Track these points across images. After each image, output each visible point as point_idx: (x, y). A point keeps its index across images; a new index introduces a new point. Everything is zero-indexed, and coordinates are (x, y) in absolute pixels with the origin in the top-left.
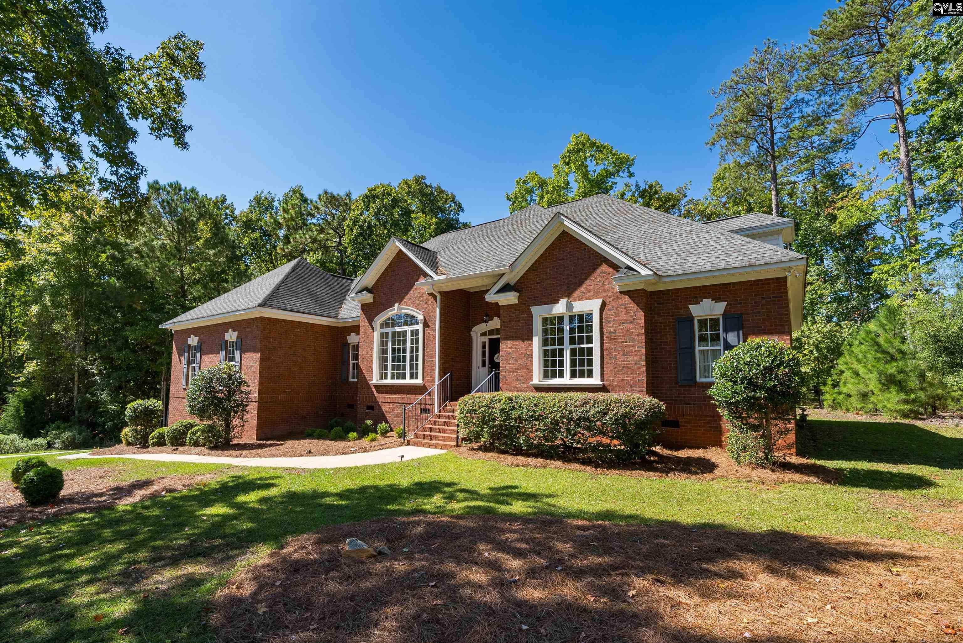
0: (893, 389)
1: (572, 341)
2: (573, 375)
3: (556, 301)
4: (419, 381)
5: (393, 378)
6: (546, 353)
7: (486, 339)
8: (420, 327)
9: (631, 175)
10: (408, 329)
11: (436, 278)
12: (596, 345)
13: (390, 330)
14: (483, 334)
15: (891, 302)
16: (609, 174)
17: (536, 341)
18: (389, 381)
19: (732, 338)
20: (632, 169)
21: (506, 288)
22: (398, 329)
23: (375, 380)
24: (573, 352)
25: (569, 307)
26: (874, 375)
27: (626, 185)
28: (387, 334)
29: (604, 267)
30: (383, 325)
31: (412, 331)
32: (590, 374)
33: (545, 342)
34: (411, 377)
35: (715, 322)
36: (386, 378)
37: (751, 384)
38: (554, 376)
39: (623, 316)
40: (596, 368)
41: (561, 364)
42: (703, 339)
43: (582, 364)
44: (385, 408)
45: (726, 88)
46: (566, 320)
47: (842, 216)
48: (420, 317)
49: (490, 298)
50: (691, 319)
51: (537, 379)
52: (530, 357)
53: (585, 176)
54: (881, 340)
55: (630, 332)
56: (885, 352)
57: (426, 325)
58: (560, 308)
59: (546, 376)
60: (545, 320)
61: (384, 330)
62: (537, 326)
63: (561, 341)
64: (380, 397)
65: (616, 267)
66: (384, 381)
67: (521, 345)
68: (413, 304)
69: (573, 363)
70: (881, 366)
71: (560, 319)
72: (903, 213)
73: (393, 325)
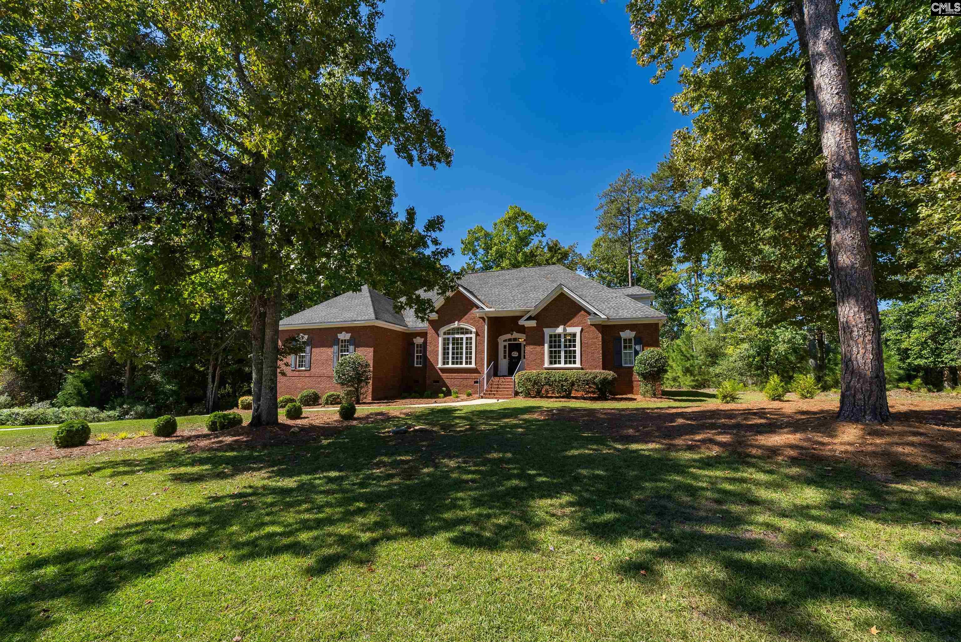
0: (688, 375)
1: (565, 346)
2: (566, 363)
3: (558, 327)
4: (473, 366)
5: (453, 363)
6: (551, 352)
7: (507, 343)
8: (473, 336)
9: (544, 236)
10: (464, 336)
11: (487, 309)
12: (578, 349)
13: (451, 337)
14: (505, 341)
15: (687, 329)
16: (531, 234)
17: (546, 346)
18: (450, 366)
19: (638, 348)
20: (545, 232)
21: (530, 318)
22: (457, 336)
23: (440, 365)
24: (566, 352)
25: (565, 330)
26: (680, 368)
27: (540, 242)
28: (448, 339)
29: (583, 312)
30: (445, 334)
31: (467, 338)
32: (575, 362)
33: (550, 347)
34: (466, 363)
35: (630, 340)
36: (448, 364)
37: (651, 366)
38: (555, 363)
39: (591, 336)
40: (578, 359)
41: (560, 357)
42: (625, 347)
43: (570, 357)
44: (447, 382)
45: (606, 195)
46: (563, 336)
47: (665, 279)
48: (474, 330)
49: (521, 322)
50: (620, 338)
51: (546, 365)
52: (543, 354)
53: (517, 233)
54: (683, 349)
55: (595, 343)
56: (685, 356)
57: (477, 334)
58: (560, 330)
59: (551, 363)
60: (551, 336)
61: (446, 336)
62: (547, 338)
63: (560, 346)
64: (444, 376)
65: (589, 313)
66: (446, 366)
67: (538, 348)
68: (468, 322)
69: (566, 357)
70: (684, 363)
71: (559, 335)
72: (693, 282)
73: (453, 334)
